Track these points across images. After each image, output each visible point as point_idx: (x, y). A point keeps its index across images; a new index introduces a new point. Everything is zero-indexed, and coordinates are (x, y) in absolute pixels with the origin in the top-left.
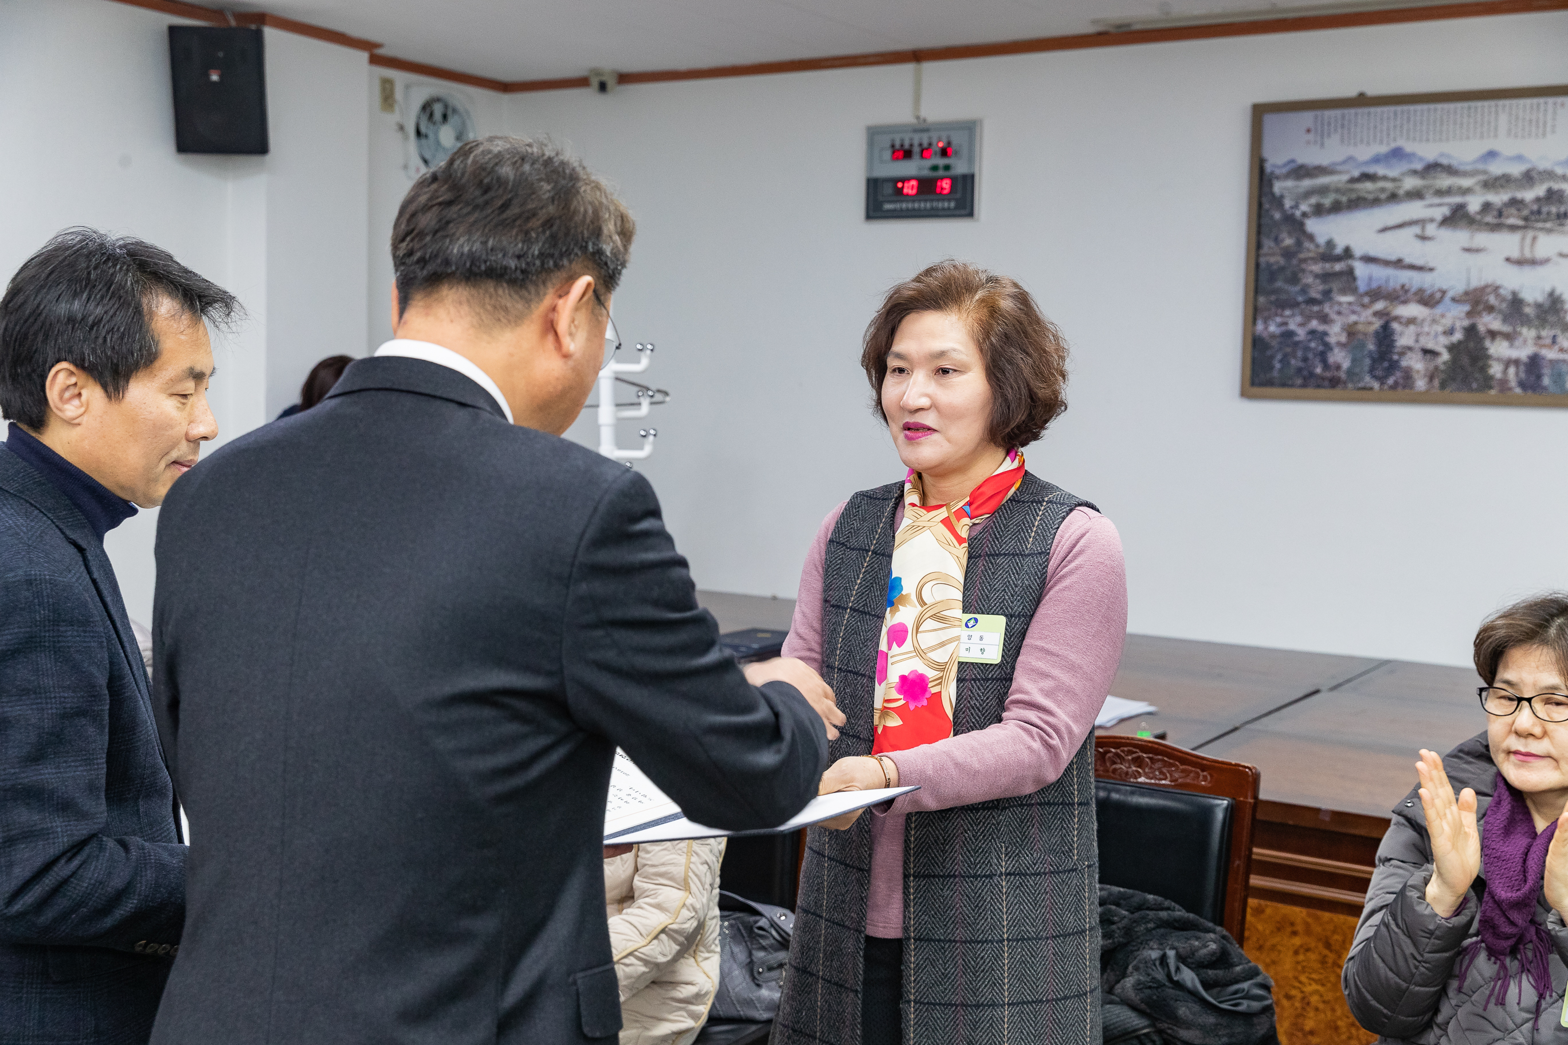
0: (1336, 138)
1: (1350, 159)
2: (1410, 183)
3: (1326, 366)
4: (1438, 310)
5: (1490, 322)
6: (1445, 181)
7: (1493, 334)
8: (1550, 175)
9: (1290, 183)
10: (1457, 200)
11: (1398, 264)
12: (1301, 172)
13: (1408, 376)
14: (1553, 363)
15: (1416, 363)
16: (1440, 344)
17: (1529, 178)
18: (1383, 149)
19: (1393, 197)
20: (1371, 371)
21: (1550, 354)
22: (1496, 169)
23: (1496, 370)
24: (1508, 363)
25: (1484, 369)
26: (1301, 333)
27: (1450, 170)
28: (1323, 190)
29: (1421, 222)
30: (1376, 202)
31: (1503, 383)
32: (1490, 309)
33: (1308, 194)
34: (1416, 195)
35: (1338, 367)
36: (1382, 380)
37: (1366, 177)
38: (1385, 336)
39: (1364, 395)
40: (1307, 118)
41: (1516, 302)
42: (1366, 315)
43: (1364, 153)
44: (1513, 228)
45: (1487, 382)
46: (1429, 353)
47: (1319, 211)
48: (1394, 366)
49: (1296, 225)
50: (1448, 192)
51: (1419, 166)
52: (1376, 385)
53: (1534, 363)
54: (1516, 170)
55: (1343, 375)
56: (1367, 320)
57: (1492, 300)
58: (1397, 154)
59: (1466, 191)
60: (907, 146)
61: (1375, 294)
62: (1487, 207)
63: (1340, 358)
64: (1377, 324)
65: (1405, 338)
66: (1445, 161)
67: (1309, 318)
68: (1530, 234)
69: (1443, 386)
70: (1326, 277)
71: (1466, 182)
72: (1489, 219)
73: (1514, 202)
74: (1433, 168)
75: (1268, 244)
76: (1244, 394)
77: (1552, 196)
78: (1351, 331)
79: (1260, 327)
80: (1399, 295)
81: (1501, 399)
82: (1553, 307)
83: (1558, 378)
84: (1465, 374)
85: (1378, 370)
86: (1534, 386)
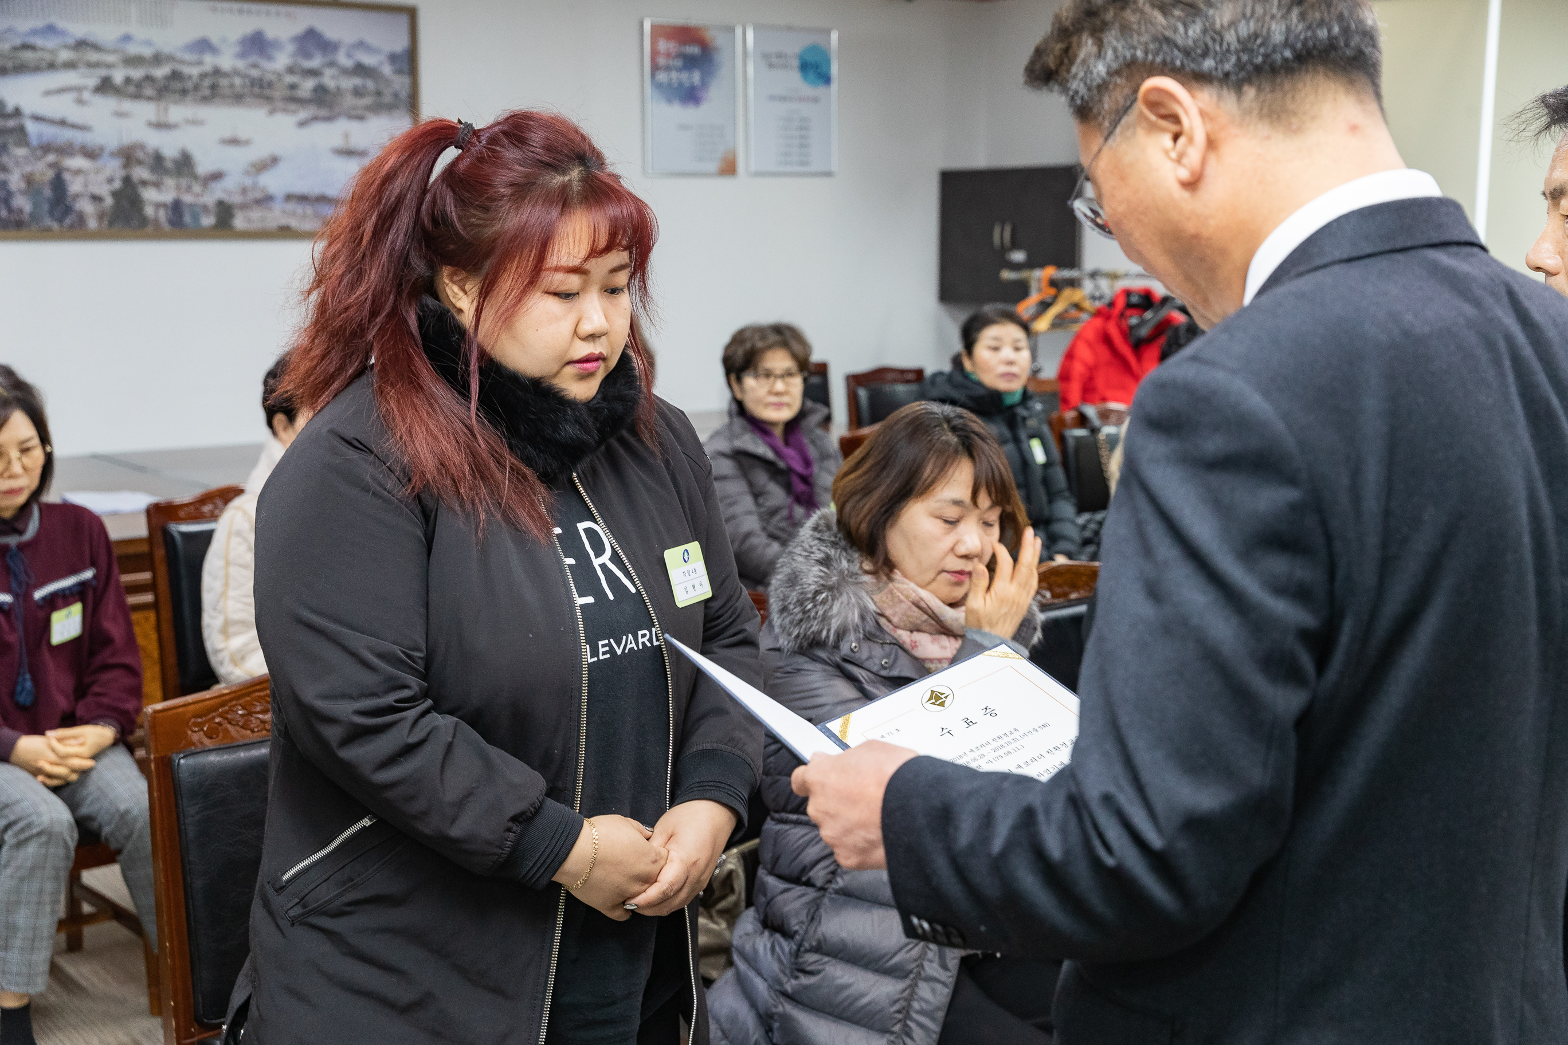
1: (9, 30)
2: (65, 55)
3: (10, 210)
4: (100, 163)
5: (140, 173)
6: (93, 56)
7: (144, 183)
8: (171, 58)
10: (103, 72)
11: (63, 123)
13: (81, 218)
14: (191, 206)
15: (86, 207)
16: (104, 191)
17: (158, 59)
18: (39, 23)
19: (52, 66)
20: (51, 213)
21: (187, 199)
22: (133, 49)
23: (149, 211)
24: (158, 206)
25: (141, 210)
27: (96, 47)
29: (79, 89)
30: (37, 68)
31: (156, 221)
32: (140, 163)
34: (70, 65)
35: (21, 211)
36: (60, 220)
37: (26, 47)
38: (58, 184)
39: (45, 234)
41: (159, 157)
42: (41, 165)
43: (23, 25)
44: (149, 99)
45: (144, 221)
46: (96, 199)
48: (68, 210)
50: (96, 65)
51: (71, 41)
52: (55, 226)
53: (177, 207)
54: (147, 52)
55: (26, 217)
56: (42, 169)
57: (140, 155)
58: (51, 30)
59: (110, 66)
61: (47, 148)
62: (128, 80)
63: (23, 203)
64: (50, 174)
65: (75, 186)
66: (91, 39)
68: (162, 104)
69: (111, 224)
71: (110, 59)
72: (131, 89)
73: (149, 78)
74: (81, 44)
77: (176, 75)
78: (29, 180)
80: (66, 150)
81: (157, 234)
82: (184, 164)
83: (195, 217)
84: (126, 215)
85: (55, 213)
86: (180, 223)
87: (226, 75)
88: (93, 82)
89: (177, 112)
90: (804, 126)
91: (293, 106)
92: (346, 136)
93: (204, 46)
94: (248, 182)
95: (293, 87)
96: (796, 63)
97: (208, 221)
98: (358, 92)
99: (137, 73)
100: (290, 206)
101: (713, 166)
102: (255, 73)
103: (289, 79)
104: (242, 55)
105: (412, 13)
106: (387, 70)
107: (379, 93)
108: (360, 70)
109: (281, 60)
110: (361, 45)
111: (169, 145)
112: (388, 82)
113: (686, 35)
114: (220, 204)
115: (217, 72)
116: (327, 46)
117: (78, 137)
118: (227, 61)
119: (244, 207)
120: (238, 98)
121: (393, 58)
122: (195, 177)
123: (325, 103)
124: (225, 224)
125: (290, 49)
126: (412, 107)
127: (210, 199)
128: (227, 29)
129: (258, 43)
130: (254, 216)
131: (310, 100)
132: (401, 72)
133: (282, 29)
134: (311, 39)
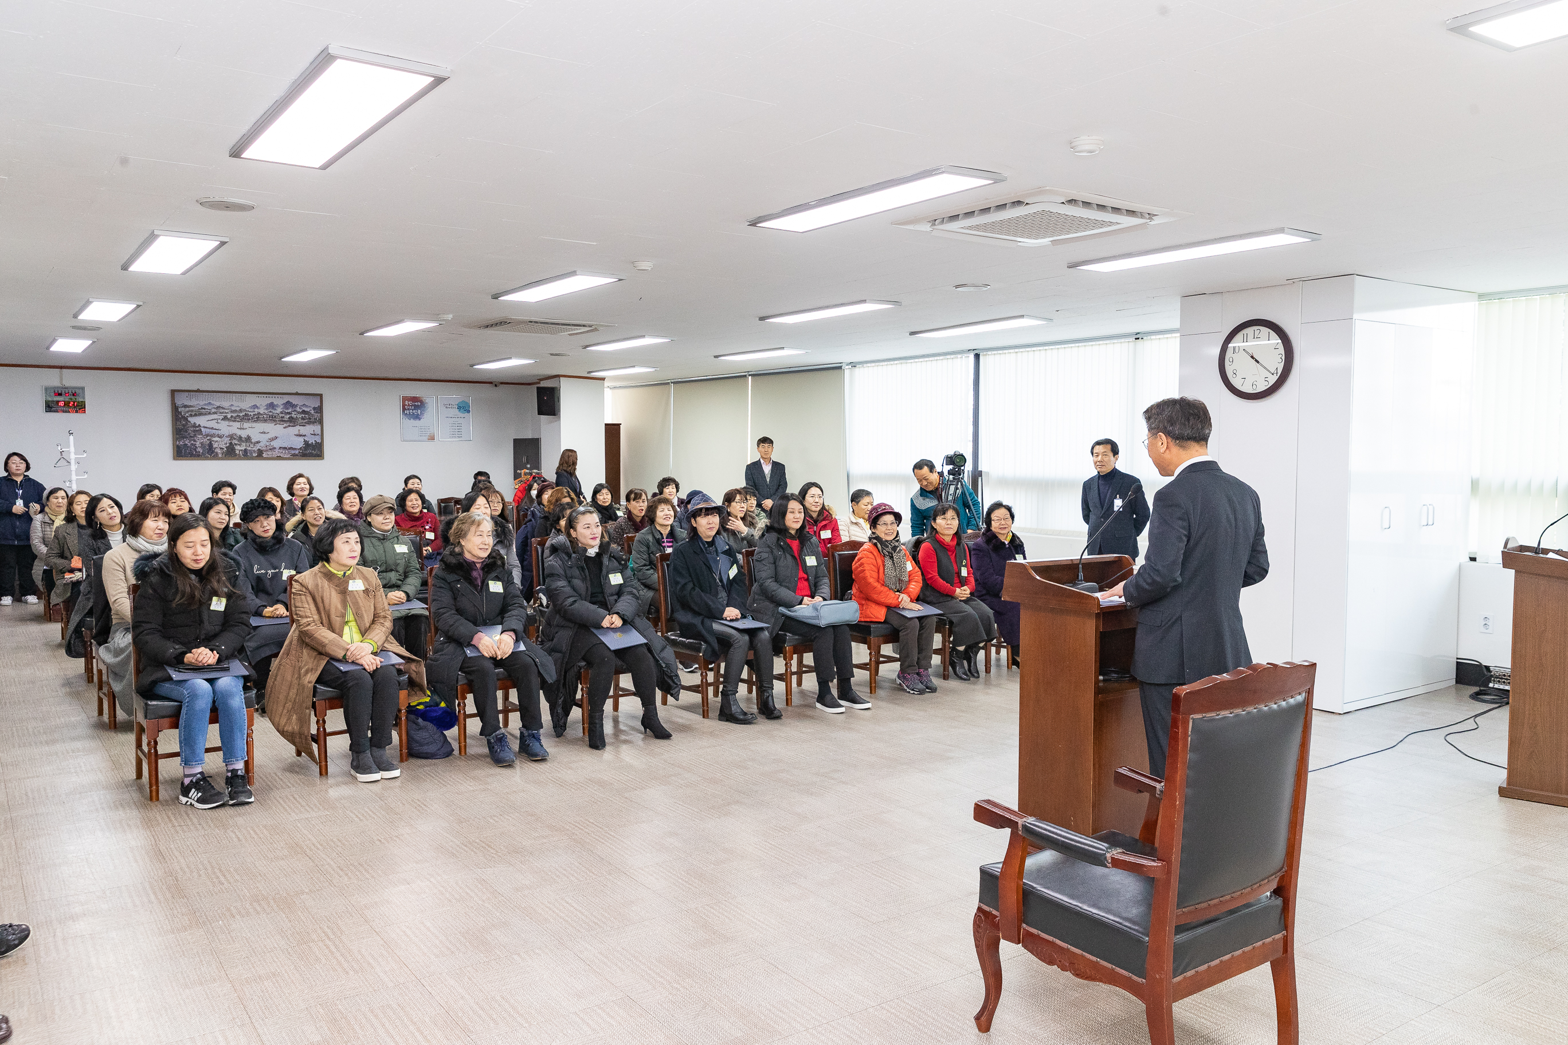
0: (194, 399)
1: (198, 405)
2: (213, 410)
3: (196, 452)
4: (222, 439)
5: (235, 442)
6: (222, 411)
7: (236, 444)
8: (246, 410)
9: (183, 409)
10: (225, 415)
11: (212, 428)
12: (185, 406)
13: (217, 454)
14: (250, 451)
15: (219, 451)
16: (224, 446)
17: (241, 411)
18: (206, 403)
19: (210, 413)
21: (249, 449)
22: (233, 408)
23: (237, 452)
24: (240, 450)
25: (235, 452)
26: (189, 444)
27: (223, 408)
28: (192, 411)
29: (217, 419)
30: (206, 414)
31: (239, 454)
32: (235, 439)
33: (188, 412)
34: (215, 413)
35: (199, 452)
36: (211, 455)
37: (202, 408)
38: (211, 445)
39: (206, 458)
40: (185, 394)
41: (240, 437)
42: (205, 440)
43: (202, 403)
44: (238, 421)
45: (236, 455)
46: (221, 449)
47: (191, 416)
48: (213, 452)
49: (186, 419)
50: (223, 413)
51: (215, 407)
52: (209, 456)
53: (246, 451)
54: (238, 409)
55: (200, 454)
56: (206, 441)
57: (235, 437)
58: (209, 404)
59: (227, 413)
60: (60, 392)
61: (207, 435)
62: (232, 416)
63: (199, 450)
64: (208, 442)
65: (215, 445)
66: (221, 406)
67: (191, 440)
68: (242, 423)
69: (226, 456)
70: (194, 431)
71: (226, 411)
72: (233, 419)
73: (238, 416)
74: (218, 407)
75: (178, 423)
76: (174, 459)
77: (246, 415)
78: (202, 443)
79: (178, 443)
80: (213, 436)
81: (239, 458)
83: (251, 454)
84: (230, 453)
85: (209, 453)
86: (246, 455)
87: (262, 414)
88: (221, 417)
89: (246, 425)
90: (460, 426)
91: (282, 423)
92: (299, 430)
93: (255, 407)
94: (268, 444)
95: (282, 417)
96: (457, 407)
97: (255, 455)
98: (303, 419)
99: (234, 415)
100: (281, 451)
101: (426, 438)
102: (271, 414)
103: (281, 415)
104: (267, 409)
105: (321, 396)
106: (312, 412)
107: (310, 419)
108: (304, 412)
109: (279, 410)
110: (303, 405)
111: (244, 434)
112: (313, 415)
113: (414, 399)
114: (259, 449)
115: (259, 413)
116: (293, 406)
117: (217, 432)
118: (262, 411)
119: (266, 451)
120: (265, 421)
121: (314, 408)
122: (252, 443)
123: (292, 422)
124: (260, 455)
125: (282, 407)
126: (321, 422)
127: (256, 449)
128: (262, 402)
129: (272, 406)
130: (269, 453)
131: (287, 421)
132: (317, 412)
133: (279, 401)
134: (288, 404)
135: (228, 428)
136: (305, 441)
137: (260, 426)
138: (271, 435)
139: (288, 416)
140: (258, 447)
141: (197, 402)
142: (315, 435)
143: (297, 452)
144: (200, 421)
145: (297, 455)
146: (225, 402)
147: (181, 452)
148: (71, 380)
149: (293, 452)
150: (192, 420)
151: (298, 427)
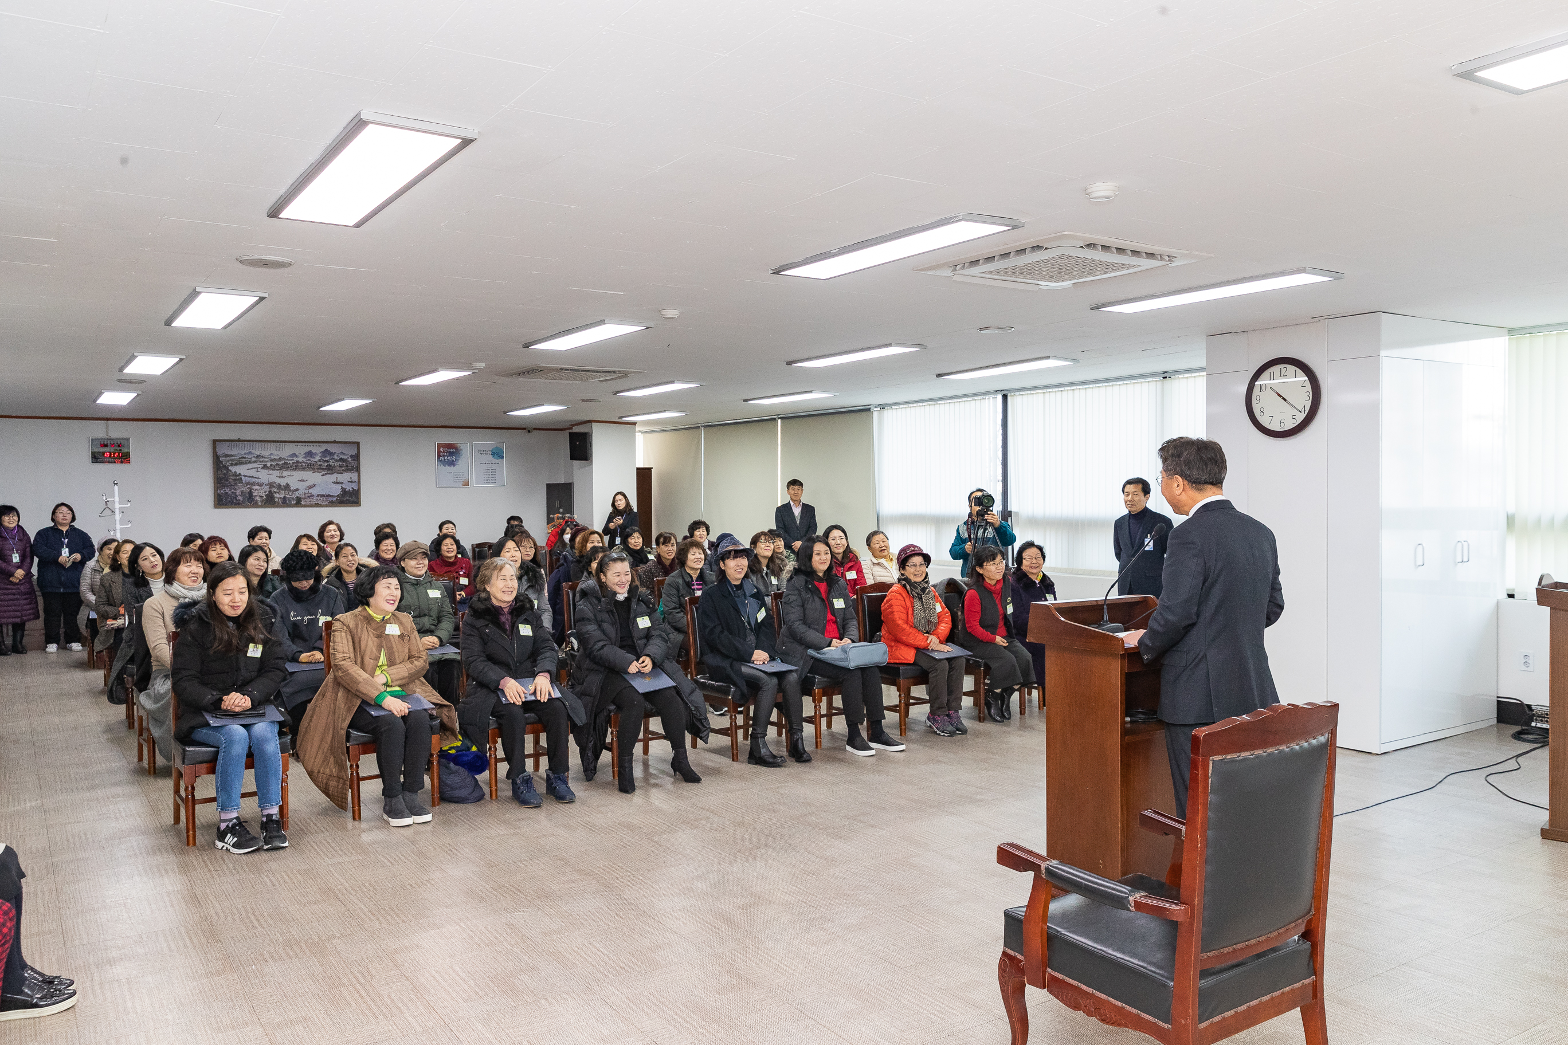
0: (234, 449)
1: (239, 454)
2: (253, 459)
3: (236, 500)
4: (262, 487)
5: (274, 489)
6: (261, 460)
7: (275, 492)
8: (285, 459)
9: (224, 458)
10: (264, 464)
11: (252, 477)
12: (227, 456)
13: (256, 502)
14: (289, 498)
15: (258, 499)
16: (263, 495)
17: (280, 459)
18: (246, 452)
19: (250, 462)
21: (288, 496)
22: (272, 457)
23: (276, 500)
24: (279, 498)
25: (274, 499)
26: (230, 492)
27: (263, 457)
28: (232, 460)
29: (257, 468)
30: (246, 463)
31: (278, 503)
32: (274, 487)
33: (228, 461)
34: (255, 462)
35: (239, 501)
37: (243, 458)
38: (251, 493)
39: (246, 506)
40: (228, 443)
41: (279, 485)
43: (242, 452)
44: (277, 470)
45: (274, 503)
46: (261, 497)
47: (232, 465)
48: (253, 500)
49: (227, 468)
50: (263, 462)
51: (255, 456)
52: (249, 504)
53: (284, 499)
54: (277, 458)
55: (241, 502)
56: (246, 489)
57: (274, 485)
58: (250, 453)
59: (266, 462)
60: (105, 443)
61: (247, 484)
62: (271, 465)
63: (240, 498)
64: (248, 490)
65: (255, 493)
66: (261, 455)
67: (232, 489)
68: (281, 471)
69: (265, 503)
70: (235, 480)
71: (266, 460)
72: (272, 468)
74: (258, 456)
75: (219, 472)
76: (215, 507)
77: (285, 464)
78: (242, 492)
79: (219, 491)
80: (253, 484)
81: (278, 506)
82: (287, 487)
83: (290, 501)
84: (270, 501)
85: (249, 501)
86: (285, 503)
87: (300, 463)
88: (261, 466)
89: (285, 473)
90: (494, 471)
91: (320, 471)
92: (337, 478)
93: (294, 455)
94: (306, 491)
95: (320, 465)
96: (491, 453)
97: (293, 502)
98: (340, 466)
99: (274, 463)
100: (319, 498)
101: (460, 484)
102: (309, 462)
103: (319, 463)
104: (305, 457)
105: (358, 443)
106: (350, 459)
107: (347, 466)
108: (341, 460)
109: (317, 458)
110: (342, 453)
111: (283, 482)
112: (350, 463)
113: (450, 446)
114: (297, 497)
115: (298, 462)
116: (331, 454)
117: (257, 481)
118: (300, 459)
119: (305, 498)
120: (304, 469)
121: (351, 456)
122: (290, 491)
123: (330, 470)
124: (298, 503)
125: (320, 455)
126: (358, 470)
127: (294, 496)
128: (301, 450)
129: (310, 454)
130: (308, 501)
131: (325, 469)
132: (354, 460)
133: (317, 450)
134: (326, 452)
135: (267, 477)
136: (342, 488)
137: (299, 475)
138: (309, 483)
139: (326, 464)
140: (297, 494)
141: (237, 451)
142: (352, 482)
143: (335, 499)
144: (241, 470)
145: (335, 502)
146: (265, 451)
147: (222, 501)
148: (117, 431)
149: (331, 499)
150: (233, 469)
151: (335, 475)
